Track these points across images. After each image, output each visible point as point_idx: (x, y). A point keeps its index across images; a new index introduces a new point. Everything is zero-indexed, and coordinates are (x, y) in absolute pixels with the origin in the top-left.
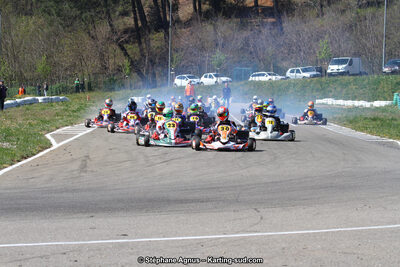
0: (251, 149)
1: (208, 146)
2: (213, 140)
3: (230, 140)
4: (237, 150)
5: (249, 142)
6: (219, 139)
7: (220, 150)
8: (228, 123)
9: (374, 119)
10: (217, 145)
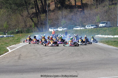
0: (58, 46)
1: (48, 45)
2: (49, 44)
3: (53, 44)
4: (55, 46)
5: (57, 44)
6: (50, 44)
7: (51, 46)
8: (52, 40)
9: (115, 42)
10: (50, 45)
